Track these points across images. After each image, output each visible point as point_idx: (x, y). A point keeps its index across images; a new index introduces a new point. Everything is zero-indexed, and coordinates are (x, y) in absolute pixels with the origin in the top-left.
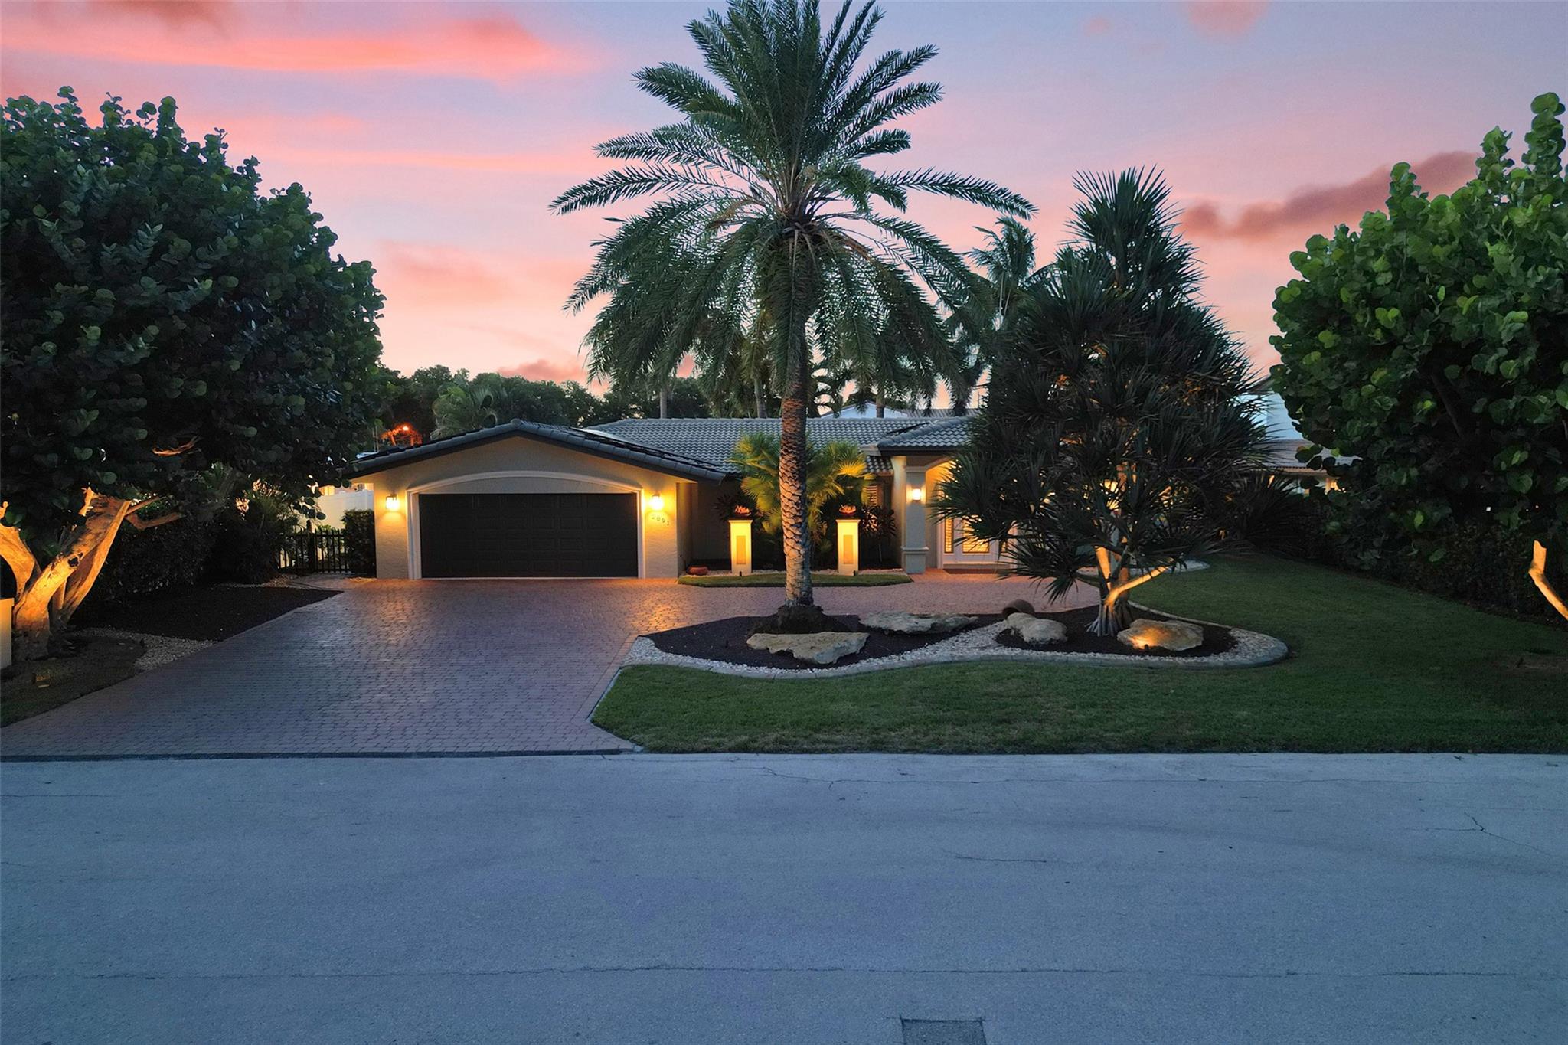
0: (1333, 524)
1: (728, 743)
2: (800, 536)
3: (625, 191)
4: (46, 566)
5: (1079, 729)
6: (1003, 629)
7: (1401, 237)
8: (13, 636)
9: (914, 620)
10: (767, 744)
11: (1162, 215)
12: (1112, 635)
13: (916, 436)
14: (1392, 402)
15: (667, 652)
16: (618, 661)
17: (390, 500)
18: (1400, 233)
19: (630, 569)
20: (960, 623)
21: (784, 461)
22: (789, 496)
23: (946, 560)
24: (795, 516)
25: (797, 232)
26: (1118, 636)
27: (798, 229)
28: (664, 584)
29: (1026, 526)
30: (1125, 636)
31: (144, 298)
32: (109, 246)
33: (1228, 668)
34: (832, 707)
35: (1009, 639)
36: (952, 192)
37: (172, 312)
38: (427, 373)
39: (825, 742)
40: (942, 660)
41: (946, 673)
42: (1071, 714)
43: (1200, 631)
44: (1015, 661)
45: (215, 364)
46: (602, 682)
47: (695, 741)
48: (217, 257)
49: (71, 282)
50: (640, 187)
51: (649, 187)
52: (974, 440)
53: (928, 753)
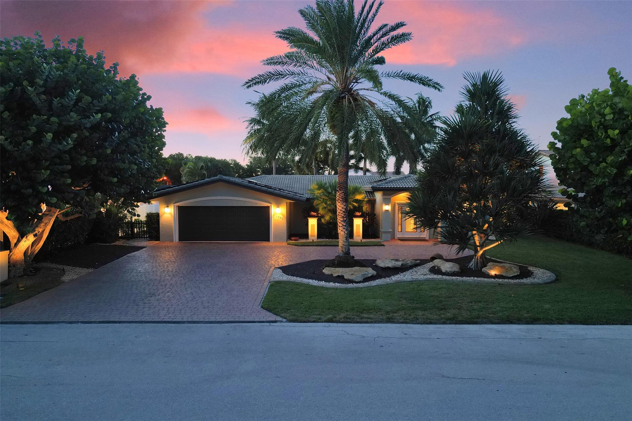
0: (583, 223)
1: (325, 319)
2: (345, 226)
3: (273, 79)
4: (24, 237)
5: (477, 313)
6: (431, 266)
7: (617, 100)
8: (9, 267)
9: (393, 262)
10: (341, 319)
11: (502, 90)
12: (480, 269)
13: (387, 183)
14: (615, 171)
15: (289, 275)
16: (268, 279)
17: (166, 208)
18: (616, 97)
19: (267, 238)
20: (413, 264)
21: (338, 194)
22: (340, 208)
23: (398, 235)
24: (343, 217)
25: (347, 96)
26: (483, 270)
27: (347, 95)
28: (281, 244)
29: (446, 223)
30: (486, 270)
31: (71, 122)
32: (56, 98)
33: (533, 284)
34: (366, 301)
35: (435, 270)
36: (411, 80)
37: (83, 128)
38: (174, 156)
39: (366, 318)
40: (408, 280)
41: (412, 286)
42: (472, 306)
43: (518, 268)
44: (441, 281)
45: (100, 151)
46: (263, 290)
47: (309, 317)
48: (102, 104)
49: (40, 114)
50: (279, 77)
51: (283, 77)
52: (421, 185)
53: (413, 323)
